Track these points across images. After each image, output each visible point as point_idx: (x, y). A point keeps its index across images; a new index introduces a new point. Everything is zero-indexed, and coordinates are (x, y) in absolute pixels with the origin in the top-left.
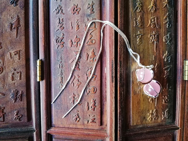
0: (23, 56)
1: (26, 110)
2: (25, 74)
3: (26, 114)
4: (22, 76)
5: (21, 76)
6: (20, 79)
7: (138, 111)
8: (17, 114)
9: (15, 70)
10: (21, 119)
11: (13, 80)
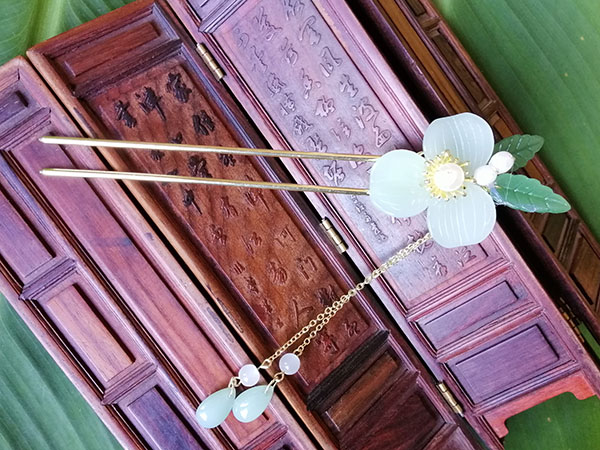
0: (296, 233)
1: (354, 310)
2: (316, 256)
3: (359, 317)
4: (316, 263)
5: (313, 264)
6: (316, 269)
8: (348, 326)
9: (300, 260)
10: (358, 328)
11: (308, 278)
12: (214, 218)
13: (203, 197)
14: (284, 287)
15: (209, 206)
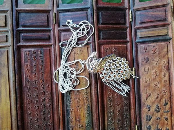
7: (84, 55)
9: (147, 73)
11: (148, 68)
12: (163, 96)
13: (162, 102)
14: (156, 69)
15: (162, 99)
